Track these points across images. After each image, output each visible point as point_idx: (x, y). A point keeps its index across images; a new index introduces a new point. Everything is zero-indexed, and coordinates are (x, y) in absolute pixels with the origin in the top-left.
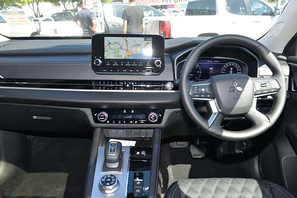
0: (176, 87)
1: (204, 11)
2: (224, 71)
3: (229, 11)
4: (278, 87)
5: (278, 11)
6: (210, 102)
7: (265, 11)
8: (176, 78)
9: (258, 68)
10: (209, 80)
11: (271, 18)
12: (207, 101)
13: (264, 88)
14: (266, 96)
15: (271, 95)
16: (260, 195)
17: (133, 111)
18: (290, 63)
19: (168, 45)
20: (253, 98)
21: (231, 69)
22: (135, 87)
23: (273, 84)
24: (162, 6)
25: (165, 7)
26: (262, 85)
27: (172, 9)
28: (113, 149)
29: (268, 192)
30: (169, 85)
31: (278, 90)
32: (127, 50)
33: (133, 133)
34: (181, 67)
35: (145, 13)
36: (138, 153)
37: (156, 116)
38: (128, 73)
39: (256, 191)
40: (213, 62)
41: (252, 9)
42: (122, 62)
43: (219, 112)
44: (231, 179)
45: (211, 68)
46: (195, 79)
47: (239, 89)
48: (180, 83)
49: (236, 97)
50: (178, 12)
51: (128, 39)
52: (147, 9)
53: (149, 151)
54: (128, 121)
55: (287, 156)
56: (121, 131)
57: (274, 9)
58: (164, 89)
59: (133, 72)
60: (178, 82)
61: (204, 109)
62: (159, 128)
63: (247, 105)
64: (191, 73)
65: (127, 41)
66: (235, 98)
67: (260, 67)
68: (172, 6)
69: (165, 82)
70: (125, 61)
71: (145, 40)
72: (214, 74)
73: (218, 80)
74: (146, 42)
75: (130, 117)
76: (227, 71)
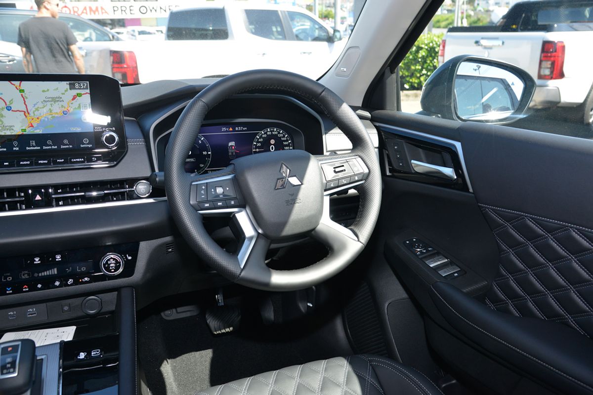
0: (159, 190)
1: (203, 32)
2: (259, 148)
3: (253, 33)
4: (366, 171)
5: (337, 34)
6: (237, 215)
7: (317, 33)
8: (157, 170)
9: (324, 137)
10: (230, 168)
11: (329, 47)
12: (231, 213)
13: (340, 175)
14: (346, 191)
15: (354, 188)
16: (356, 387)
17: (58, 258)
18: (377, 124)
19: (128, 97)
20: (322, 196)
21: (273, 142)
22: (58, 200)
23: (356, 166)
24: (112, 20)
25: (121, 23)
26: (337, 170)
27: (138, 28)
28: (9, 360)
29: (370, 379)
30: (142, 188)
31: (367, 177)
32: (26, 113)
33: (66, 308)
34: (164, 144)
35: (77, 34)
36: (82, 355)
37: (119, 259)
38: (35, 168)
39: (348, 381)
40: (234, 130)
41: (294, 30)
42: (15, 143)
43: (259, 233)
44: (299, 368)
45: (232, 144)
46: (199, 169)
47: (294, 181)
48: (167, 181)
49: (290, 198)
50: (149, 33)
51: (25, 85)
52: (81, 25)
53: (111, 344)
54: (48, 283)
55: (393, 299)
56: (31, 310)
57: (331, 31)
58: (132, 196)
59: (49, 163)
60: (163, 178)
61: (227, 231)
62: (131, 286)
63: (313, 212)
64: (189, 157)
65: (22, 91)
66: (287, 202)
67: (326, 134)
68: (136, 22)
69: (133, 182)
70: (23, 139)
71: (72, 87)
72: (238, 156)
73: (250, 167)
74: (75, 92)
75: (55, 271)
76: (265, 147)
